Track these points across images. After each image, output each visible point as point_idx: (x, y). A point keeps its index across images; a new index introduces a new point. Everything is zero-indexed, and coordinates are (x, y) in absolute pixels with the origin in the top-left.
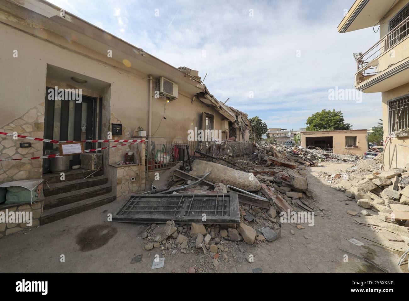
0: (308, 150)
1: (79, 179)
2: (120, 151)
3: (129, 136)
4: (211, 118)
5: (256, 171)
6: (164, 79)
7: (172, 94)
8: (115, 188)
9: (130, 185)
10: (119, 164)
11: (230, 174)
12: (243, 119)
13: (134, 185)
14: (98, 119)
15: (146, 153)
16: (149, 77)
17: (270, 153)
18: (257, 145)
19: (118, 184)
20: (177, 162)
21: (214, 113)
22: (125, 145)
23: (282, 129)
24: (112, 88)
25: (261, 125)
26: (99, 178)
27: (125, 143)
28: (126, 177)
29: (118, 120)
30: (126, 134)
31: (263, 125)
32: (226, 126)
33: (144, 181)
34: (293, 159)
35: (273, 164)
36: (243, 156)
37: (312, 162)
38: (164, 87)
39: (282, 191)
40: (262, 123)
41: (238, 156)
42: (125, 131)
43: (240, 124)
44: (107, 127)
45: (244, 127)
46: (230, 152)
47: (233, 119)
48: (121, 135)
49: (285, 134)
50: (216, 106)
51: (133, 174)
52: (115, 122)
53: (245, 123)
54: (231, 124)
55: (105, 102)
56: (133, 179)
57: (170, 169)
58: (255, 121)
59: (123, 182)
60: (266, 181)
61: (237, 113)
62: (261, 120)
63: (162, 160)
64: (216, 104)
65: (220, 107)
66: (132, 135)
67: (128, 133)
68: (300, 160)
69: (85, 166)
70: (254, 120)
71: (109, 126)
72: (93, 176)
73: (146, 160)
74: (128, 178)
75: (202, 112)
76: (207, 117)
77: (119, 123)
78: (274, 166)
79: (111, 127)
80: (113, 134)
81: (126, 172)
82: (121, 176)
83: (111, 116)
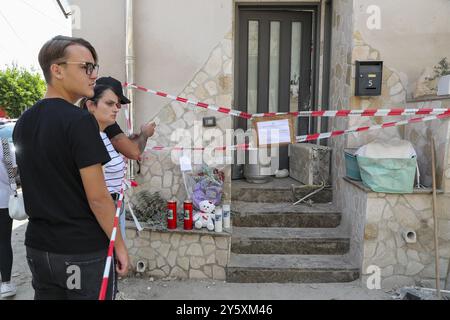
1: (285, 201)
3: (405, 97)
8: (359, 247)
9: (401, 252)
13: (413, 254)
14: (321, 58)
19: (366, 237)
22: (392, 124)
26: (321, 209)
27: (392, 119)
28: (391, 225)
29: (372, 50)
30: (393, 91)
42: (391, 81)
44: (344, 74)
48: (380, 94)
51: (411, 221)
52: (363, 58)
56: (410, 234)
59: (382, 236)
66: (412, 94)
67: (399, 87)
69: (296, 173)
71: (349, 70)
72: (311, 201)
74: (395, 227)
77: (374, 58)
79: (353, 74)
80: (357, 94)
81: (392, 208)
82: (376, 220)
83: (355, 40)
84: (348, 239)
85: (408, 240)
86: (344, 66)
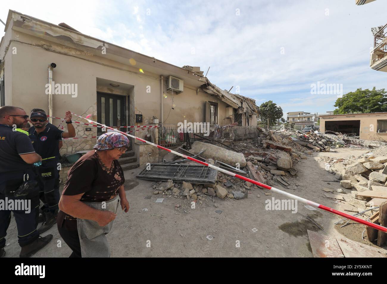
0: (326, 135)
2: (142, 134)
3: (148, 123)
4: (216, 105)
5: (250, 152)
6: (172, 78)
7: (179, 89)
8: (139, 159)
9: (148, 158)
10: (141, 143)
11: (221, 153)
12: (250, 105)
13: (151, 158)
15: (159, 135)
16: (161, 77)
17: (268, 137)
18: (263, 130)
19: (140, 156)
20: (182, 143)
21: (219, 101)
23: (304, 113)
24: (135, 89)
25: (276, 109)
27: (144, 128)
28: (146, 152)
29: (140, 112)
30: (145, 121)
31: (278, 110)
32: (231, 113)
33: (158, 156)
34: (300, 144)
35: (269, 147)
36: (246, 139)
37: (323, 147)
38: (172, 84)
39: (268, 170)
40: (276, 107)
41: (240, 140)
42: (145, 119)
43: (245, 110)
44: (133, 117)
45: (250, 112)
46: (232, 136)
47: (236, 106)
48: (142, 122)
49: (309, 118)
50: (218, 96)
51: (150, 150)
52: (138, 114)
53: (252, 108)
54: (235, 110)
55: (131, 99)
56: (150, 153)
57: (176, 148)
58: (268, 106)
59: (144, 155)
60: (253, 160)
61: (243, 100)
62: (276, 105)
63: (171, 141)
64: (218, 93)
65: (223, 96)
67: (147, 121)
68: (309, 145)
70: (267, 104)
71: (134, 116)
73: (159, 140)
74: (147, 152)
75: (206, 102)
76: (212, 105)
77: (140, 114)
78: (269, 149)
79: (135, 117)
80: (136, 122)
81: (146, 148)
82: (142, 151)
83: (135, 109)
84: (137, 158)
85: (150, 155)
86: (133, 115)
